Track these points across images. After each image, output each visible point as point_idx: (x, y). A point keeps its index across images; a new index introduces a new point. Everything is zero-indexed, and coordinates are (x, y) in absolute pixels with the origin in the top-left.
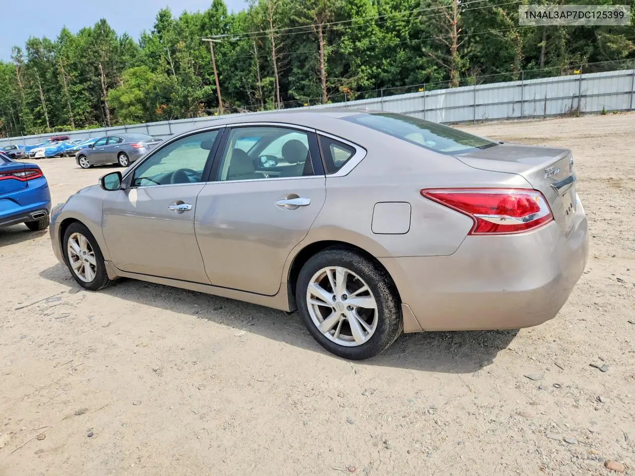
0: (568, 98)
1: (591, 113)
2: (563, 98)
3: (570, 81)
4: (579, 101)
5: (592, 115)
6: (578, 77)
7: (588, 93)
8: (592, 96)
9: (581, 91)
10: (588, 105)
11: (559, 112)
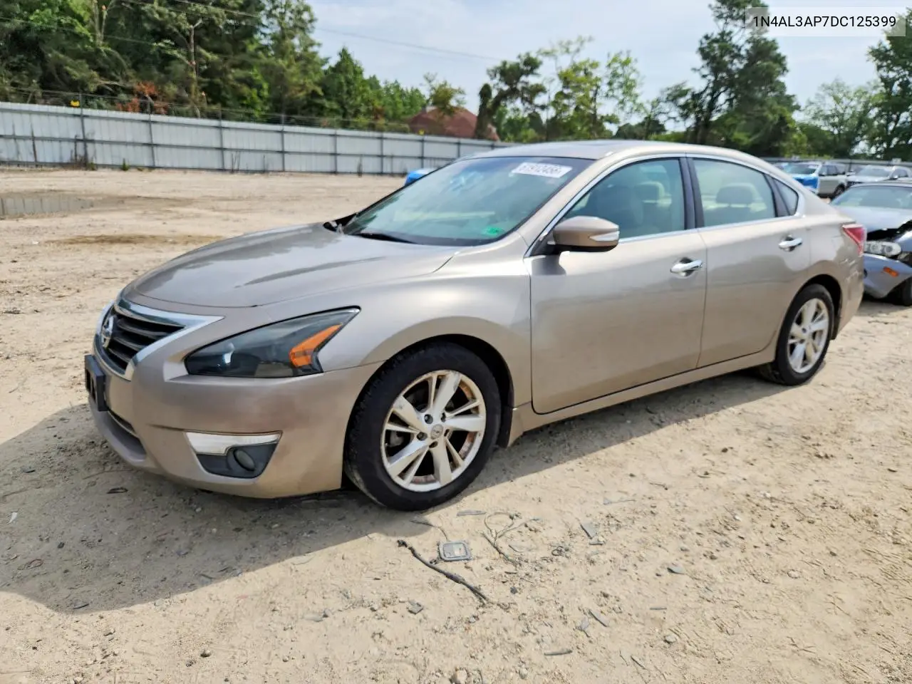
0: (69, 140)
1: (104, 166)
2: (60, 140)
3: (66, 115)
4: (85, 147)
5: (106, 170)
6: (78, 111)
7: (97, 138)
8: (102, 142)
9: (86, 132)
10: (99, 154)
11: (57, 160)
